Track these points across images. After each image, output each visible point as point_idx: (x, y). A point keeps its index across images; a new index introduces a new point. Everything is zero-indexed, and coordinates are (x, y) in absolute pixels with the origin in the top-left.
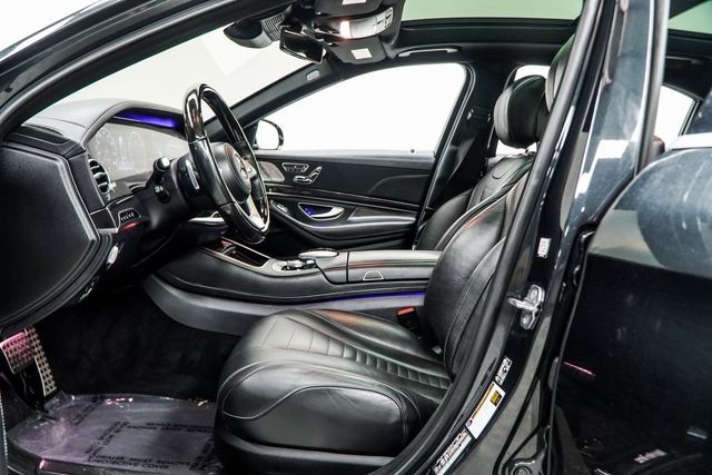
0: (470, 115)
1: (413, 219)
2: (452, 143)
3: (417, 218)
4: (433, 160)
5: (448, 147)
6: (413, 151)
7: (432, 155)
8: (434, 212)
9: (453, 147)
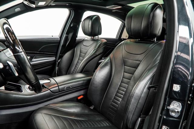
0: (72, 25)
1: (54, 58)
2: (66, 34)
3: (56, 58)
4: (59, 39)
5: (65, 35)
6: (52, 36)
7: (58, 37)
8: (63, 56)
9: (67, 35)
